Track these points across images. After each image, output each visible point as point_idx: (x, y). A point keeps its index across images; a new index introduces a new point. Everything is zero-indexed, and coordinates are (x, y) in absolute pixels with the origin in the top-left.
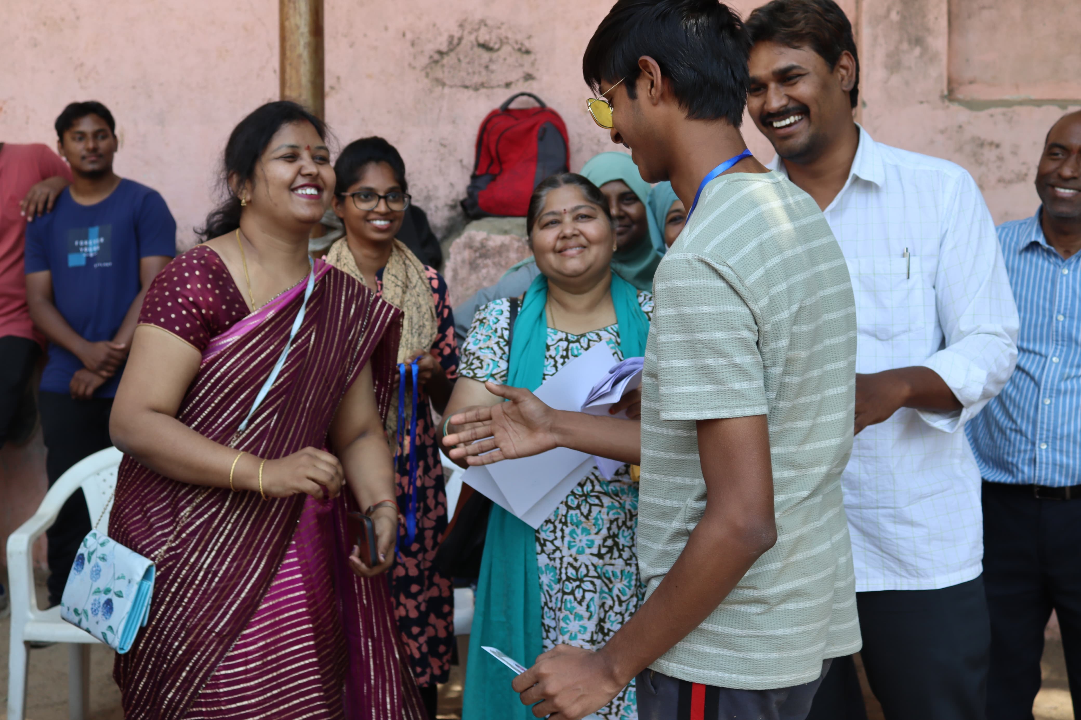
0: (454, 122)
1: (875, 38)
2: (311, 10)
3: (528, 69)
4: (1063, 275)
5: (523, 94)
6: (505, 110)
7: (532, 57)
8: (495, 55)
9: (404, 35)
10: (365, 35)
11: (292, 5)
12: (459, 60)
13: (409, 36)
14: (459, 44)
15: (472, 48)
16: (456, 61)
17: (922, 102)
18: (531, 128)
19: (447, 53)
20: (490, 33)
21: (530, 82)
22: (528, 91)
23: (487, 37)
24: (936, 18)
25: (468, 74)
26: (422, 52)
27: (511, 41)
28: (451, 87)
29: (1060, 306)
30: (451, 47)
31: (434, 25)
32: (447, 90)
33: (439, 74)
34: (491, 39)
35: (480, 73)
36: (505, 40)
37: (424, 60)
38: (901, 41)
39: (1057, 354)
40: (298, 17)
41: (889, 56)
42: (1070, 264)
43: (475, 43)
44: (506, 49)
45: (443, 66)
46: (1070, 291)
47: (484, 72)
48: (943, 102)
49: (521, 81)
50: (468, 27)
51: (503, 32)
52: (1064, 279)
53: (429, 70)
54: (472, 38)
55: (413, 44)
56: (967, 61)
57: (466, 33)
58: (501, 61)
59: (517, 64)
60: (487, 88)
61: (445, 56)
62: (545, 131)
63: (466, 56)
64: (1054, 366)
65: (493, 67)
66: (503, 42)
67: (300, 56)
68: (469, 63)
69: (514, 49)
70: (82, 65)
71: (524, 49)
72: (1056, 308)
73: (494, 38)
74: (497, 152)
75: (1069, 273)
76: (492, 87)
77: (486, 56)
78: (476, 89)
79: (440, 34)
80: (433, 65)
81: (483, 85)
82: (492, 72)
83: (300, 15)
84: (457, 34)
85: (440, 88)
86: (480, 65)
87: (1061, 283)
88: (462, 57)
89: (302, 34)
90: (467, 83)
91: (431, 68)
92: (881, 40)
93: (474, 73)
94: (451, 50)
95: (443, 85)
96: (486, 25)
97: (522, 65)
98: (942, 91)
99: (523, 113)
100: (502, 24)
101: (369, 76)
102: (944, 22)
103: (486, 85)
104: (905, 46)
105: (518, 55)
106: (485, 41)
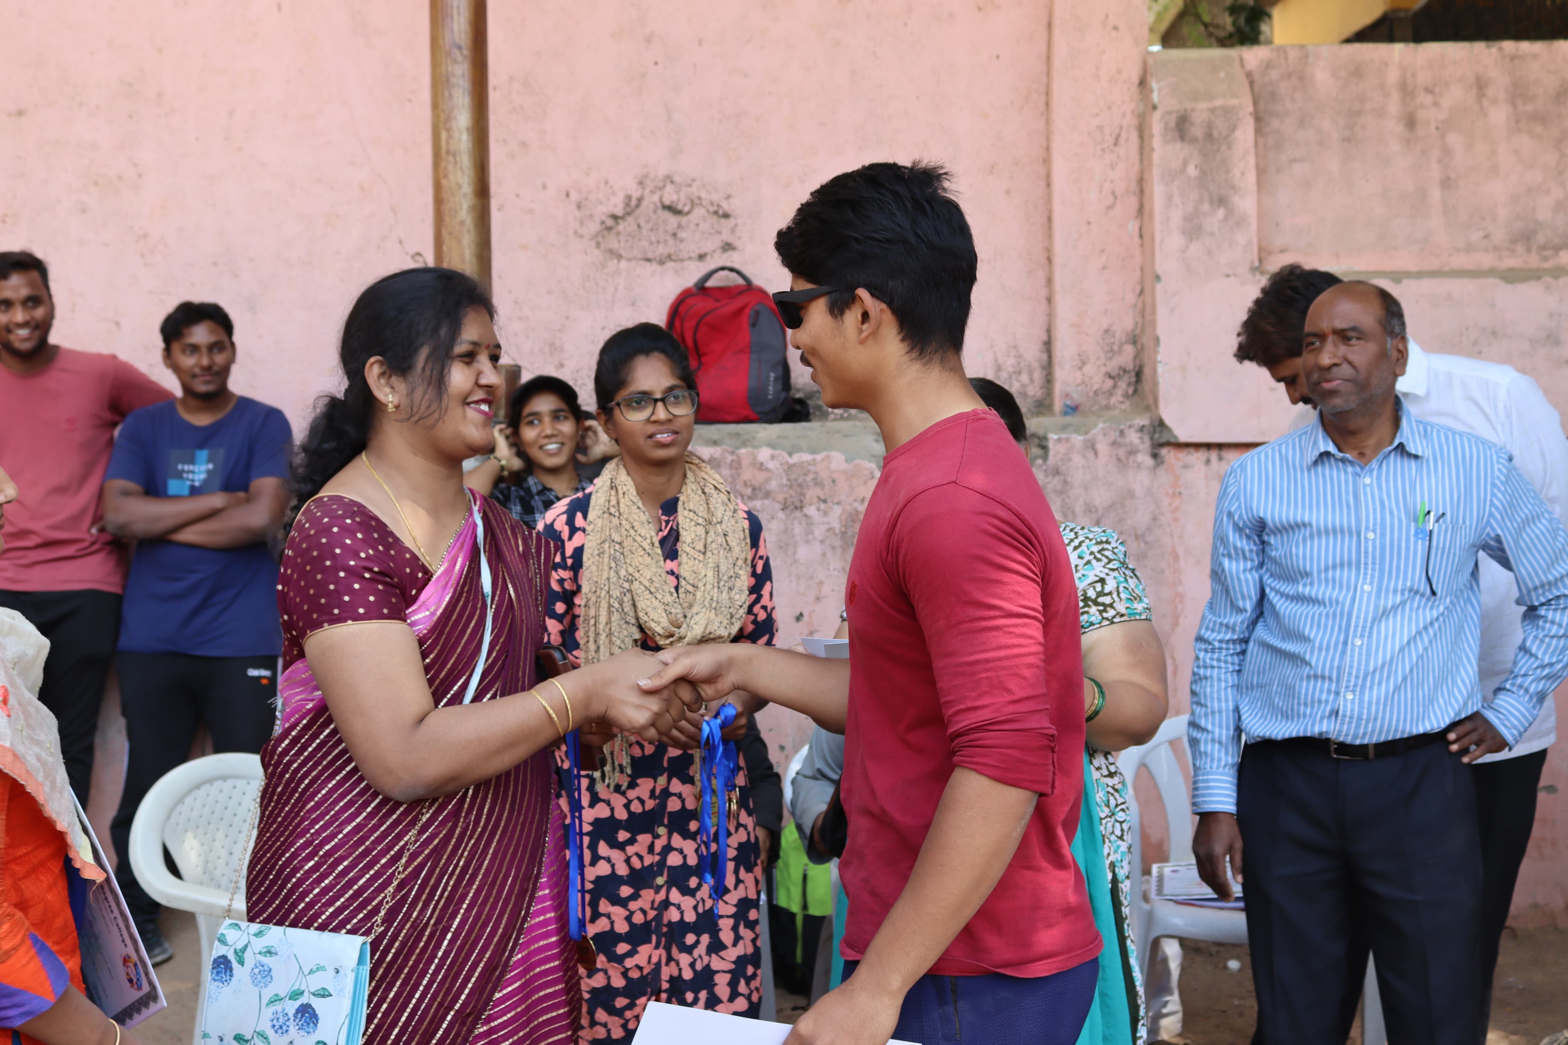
0: (633, 304)
1: (1169, 197)
2: (475, 165)
3: (726, 237)
4: (1365, 486)
5: (723, 269)
6: (701, 289)
7: (732, 222)
8: (684, 220)
9: (568, 195)
10: (518, 196)
11: (451, 158)
12: (639, 226)
13: (574, 196)
14: (637, 206)
15: (655, 212)
16: (636, 228)
17: (1228, 276)
18: (740, 311)
19: (623, 218)
20: (678, 192)
21: (730, 253)
22: (728, 264)
23: (675, 197)
24: (1243, 173)
25: (651, 243)
26: (591, 216)
27: (704, 203)
28: (629, 260)
29: (1367, 521)
30: (628, 209)
31: (606, 183)
32: (623, 264)
33: (614, 244)
34: (679, 199)
35: (666, 241)
36: (698, 201)
37: (594, 227)
38: (1201, 201)
39: (1368, 581)
40: (459, 174)
41: (1187, 219)
42: (1371, 471)
43: (659, 205)
44: (699, 212)
45: (618, 234)
46: (1378, 502)
47: (671, 241)
48: (1254, 275)
49: (718, 252)
50: (650, 185)
51: (694, 191)
52: (1368, 489)
53: (600, 239)
54: (656, 198)
55: (579, 207)
56: (1277, 224)
57: (647, 192)
58: (693, 227)
59: (713, 231)
60: (675, 261)
61: (620, 221)
62: (757, 313)
63: (648, 222)
64: (1366, 595)
65: (682, 234)
66: (694, 203)
67: (462, 223)
68: (652, 230)
69: (708, 211)
70: (145, 236)
71: (721, 212)
72: (1364, 524)
73: (683, 198)
74: (695, 341)
75: (1372, 482)
76: (682, 260)
77: (673, 220)
78: (662, 263)
79: (614, 194)
80: (606, 233)
81: (669, 257)
82: (682, 241)
83: (462, 171)
84: (636, 195)
85: (615, 261)
86: (666, 232)
87: (1365, 494)
88: (642, 223)
89: (465, 195)
90: (650, 255)
91: (603, 237)
92: (1177, 200)
93: (658, 242)
94: (629, 214)
95: (620, 257)
96: (672, 182)
97: (719, 232)
98: (1252, 262)
99: (725, 292)
100: (693, 180)
101: (524, 247)
102: (1251, 178)
103: (673, 257)
104: (1206, 207)
105: (715, 219)
106: (673, 202)
